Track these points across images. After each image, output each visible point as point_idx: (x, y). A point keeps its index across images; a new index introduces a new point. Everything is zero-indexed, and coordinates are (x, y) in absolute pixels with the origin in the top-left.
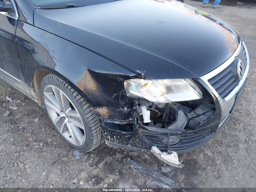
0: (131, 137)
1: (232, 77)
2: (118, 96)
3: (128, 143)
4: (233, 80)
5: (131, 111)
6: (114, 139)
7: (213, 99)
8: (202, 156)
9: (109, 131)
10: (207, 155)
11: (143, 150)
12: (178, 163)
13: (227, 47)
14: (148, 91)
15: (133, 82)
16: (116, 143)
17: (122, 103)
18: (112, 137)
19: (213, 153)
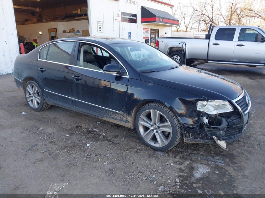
0: (201, 133)
1: (244, 104)
2: (193, 110)
3: (198, 137)
4: (245, 105)
5: (198, 119)
6: (190, 136)
7: (239, 111)
8: (235, 151)
9: (188, 130)
10: (238, 151)
11: (206, 141)
12: (226, 147)
13: (236, 92)
14: (207, 108)
15: (199, 104)
16: (191, 138)
17: (194, 114)
18: (189, 134)
19: (241, 150)
